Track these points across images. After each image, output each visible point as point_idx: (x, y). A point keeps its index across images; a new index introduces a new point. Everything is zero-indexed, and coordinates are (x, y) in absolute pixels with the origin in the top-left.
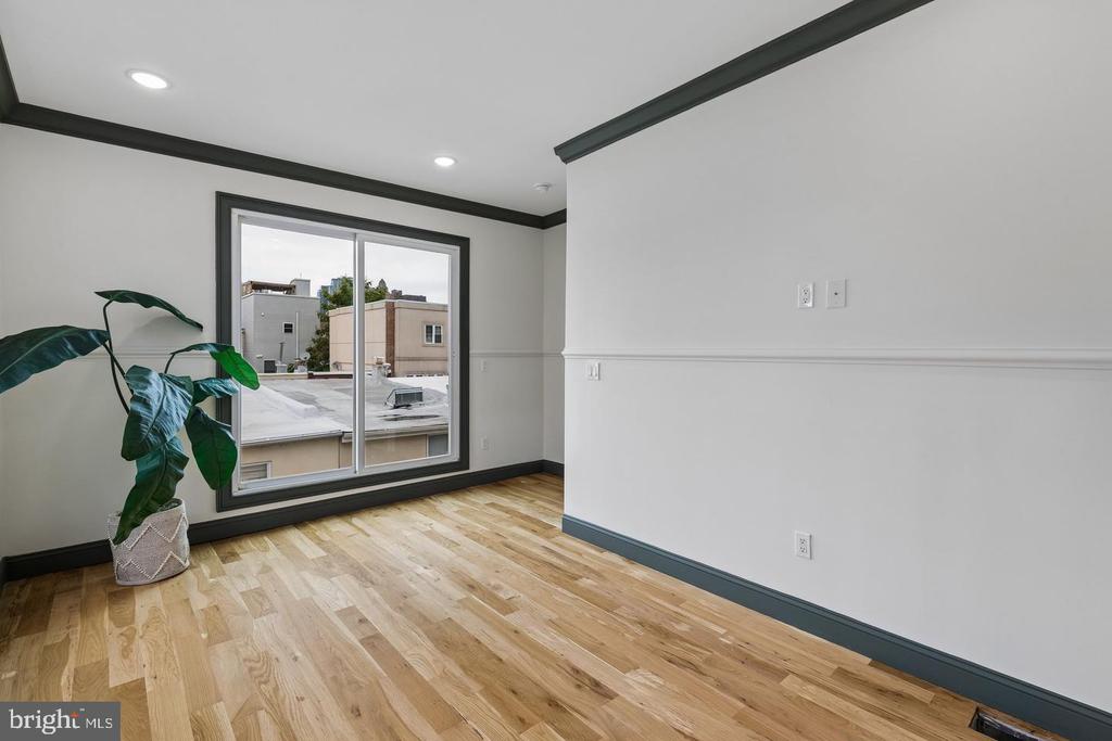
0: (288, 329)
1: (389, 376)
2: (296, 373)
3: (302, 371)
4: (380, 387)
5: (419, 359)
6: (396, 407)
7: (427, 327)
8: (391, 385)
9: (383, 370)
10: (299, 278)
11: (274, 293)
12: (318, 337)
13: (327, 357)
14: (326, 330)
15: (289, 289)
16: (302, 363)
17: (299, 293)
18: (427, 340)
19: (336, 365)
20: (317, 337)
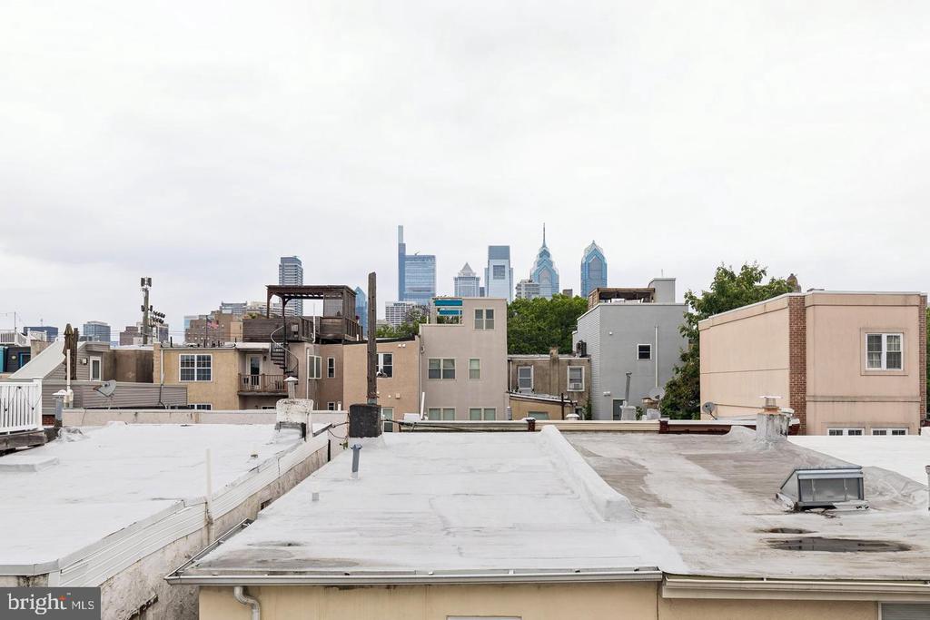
0: (644, 352)
1: (794, 430)
2: (645, 419)
3: (653, 418)
4: (771, 457)
5: (853, 400)
6: (799, 509)
7: (870, 338)
8: (793, 453)
9: (777, 422)
10: (659, 277)
11: (629, 302)
12: (684, 364)
13: (697, 396)
14: (696, 353)
15: (646, 295)
16: (653, 405)
17: (660, 299)
18: (871, 364)
19: (710, 408)
20: (681, 365)
